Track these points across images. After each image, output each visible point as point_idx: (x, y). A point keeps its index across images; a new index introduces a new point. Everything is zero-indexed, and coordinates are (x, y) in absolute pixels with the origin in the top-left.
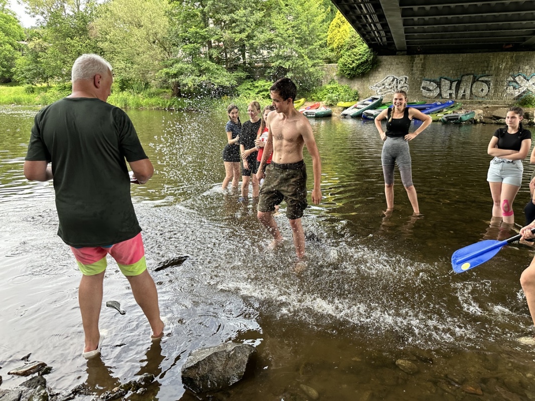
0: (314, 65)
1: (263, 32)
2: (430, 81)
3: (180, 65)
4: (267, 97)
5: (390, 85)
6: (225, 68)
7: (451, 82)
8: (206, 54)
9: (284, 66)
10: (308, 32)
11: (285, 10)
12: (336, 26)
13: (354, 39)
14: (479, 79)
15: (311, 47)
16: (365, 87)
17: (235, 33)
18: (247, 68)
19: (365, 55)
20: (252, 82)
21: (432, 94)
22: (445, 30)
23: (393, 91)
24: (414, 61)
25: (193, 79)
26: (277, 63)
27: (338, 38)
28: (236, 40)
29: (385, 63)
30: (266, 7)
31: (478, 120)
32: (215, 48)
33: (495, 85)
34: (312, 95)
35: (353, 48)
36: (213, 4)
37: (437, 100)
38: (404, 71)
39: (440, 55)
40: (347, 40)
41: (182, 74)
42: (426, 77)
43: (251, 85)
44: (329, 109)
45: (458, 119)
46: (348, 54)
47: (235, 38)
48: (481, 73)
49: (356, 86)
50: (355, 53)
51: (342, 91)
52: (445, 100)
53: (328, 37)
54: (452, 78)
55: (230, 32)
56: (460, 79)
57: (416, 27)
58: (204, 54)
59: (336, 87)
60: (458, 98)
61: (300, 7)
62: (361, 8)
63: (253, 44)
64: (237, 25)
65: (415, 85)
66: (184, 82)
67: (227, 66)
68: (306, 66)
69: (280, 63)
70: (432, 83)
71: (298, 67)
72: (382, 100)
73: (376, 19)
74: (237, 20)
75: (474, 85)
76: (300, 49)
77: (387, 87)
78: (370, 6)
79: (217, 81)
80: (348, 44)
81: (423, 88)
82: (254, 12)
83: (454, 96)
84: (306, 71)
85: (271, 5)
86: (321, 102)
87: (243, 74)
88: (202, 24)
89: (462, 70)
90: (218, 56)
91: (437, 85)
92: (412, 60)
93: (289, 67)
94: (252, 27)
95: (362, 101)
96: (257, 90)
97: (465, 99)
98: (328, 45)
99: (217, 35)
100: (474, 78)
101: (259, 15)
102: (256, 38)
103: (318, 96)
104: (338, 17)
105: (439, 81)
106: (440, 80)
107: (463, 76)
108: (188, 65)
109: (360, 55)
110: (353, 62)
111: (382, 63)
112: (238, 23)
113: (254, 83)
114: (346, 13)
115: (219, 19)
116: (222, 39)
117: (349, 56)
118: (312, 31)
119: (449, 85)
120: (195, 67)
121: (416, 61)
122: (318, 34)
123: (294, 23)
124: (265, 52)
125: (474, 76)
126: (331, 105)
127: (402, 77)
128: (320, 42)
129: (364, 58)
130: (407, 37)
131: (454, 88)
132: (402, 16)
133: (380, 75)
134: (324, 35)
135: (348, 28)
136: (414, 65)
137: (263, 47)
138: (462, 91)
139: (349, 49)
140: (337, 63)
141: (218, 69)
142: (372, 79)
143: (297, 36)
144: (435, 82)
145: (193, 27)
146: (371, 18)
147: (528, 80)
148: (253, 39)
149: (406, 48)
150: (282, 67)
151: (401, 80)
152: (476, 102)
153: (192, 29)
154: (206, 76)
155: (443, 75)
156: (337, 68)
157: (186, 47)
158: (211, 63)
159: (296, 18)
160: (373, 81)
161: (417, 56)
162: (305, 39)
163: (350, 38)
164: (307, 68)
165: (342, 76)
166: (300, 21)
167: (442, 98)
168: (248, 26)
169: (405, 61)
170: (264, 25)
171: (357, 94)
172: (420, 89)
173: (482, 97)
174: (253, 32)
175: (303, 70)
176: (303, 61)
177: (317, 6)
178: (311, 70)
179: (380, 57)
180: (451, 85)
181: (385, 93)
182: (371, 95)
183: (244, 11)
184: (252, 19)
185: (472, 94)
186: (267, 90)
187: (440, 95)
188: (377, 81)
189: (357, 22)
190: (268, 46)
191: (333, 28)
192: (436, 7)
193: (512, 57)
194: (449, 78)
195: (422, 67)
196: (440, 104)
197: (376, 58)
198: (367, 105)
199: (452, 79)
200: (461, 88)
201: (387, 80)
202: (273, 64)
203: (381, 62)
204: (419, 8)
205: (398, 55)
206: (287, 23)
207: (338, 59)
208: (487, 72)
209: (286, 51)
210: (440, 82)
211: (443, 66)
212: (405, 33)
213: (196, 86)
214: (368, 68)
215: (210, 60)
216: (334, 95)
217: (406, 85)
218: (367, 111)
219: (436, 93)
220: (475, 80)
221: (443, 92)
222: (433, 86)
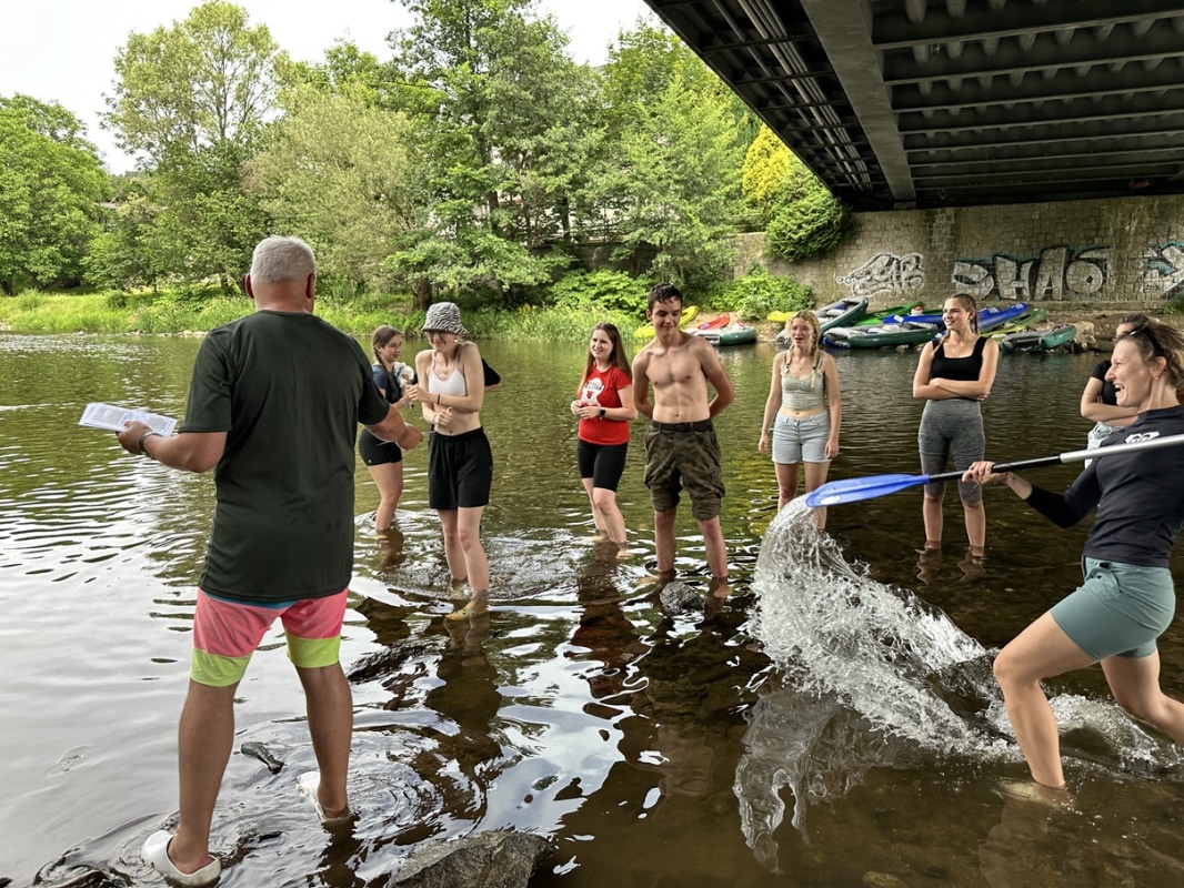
0: (714, 237)
1: (604, 172)
2: (972, 263)
3: (429, 244)
4: (614, 304)
5: (882, 273)
6: (526, 248)
7: (1020, 265)
8: (486, 219)
9: (649, 241)
10: (699, 168)
11: (651, 124)
12: (760, 154)
13: (799, 180)
14: (1084, 256)
15: (707, 199)
16: (828, 279)
17: (545, 174)
18: (573, 246)
19: (824, 212)
20: (583, 274)
21: (977, 291)
22: (997, 155)
23: (890, 286)
24: (934, 221)
25: (459, 273)
26: (636, 235)
27: (765, 178)
28: (548, 190)
29: (870, 227)
30: (610, 119)
31: (1085, 345)
32: (505, 207)
33: (1118, 268)
34: (712, 299)
35: (798, 199)
36: (498, 118)
37: (989, 304)
38: (912, 243)
39: (989, 207)
40: (786, 181)
41: (434, 262)
42: (963, 256)
43: (580, 281)
44: (750, 328)
45: (1037, 342)
46: (787, 210)
47: (546, 186)
48: (1083, 242)
49: (808, 278)
50: (802, 209)
51: (778, 289)
52: (1007, 302)
53: (745, 177)
54: (1021, 254)
55: (535, 173)
56: (1038, 258)
57: (932, 151)
58: (482, 220)
59: (765, 282)
60: (1037, 298)
61: (683, 118)
62: (810, 116)
63: (583, 196)
64: (550, 159)
65: (939, 276)
66: (440, 279)
67: (529, 243)
68: (695, 238)
69: (642, 235)
70: (976, 266)
71: (680, 242)
72: (866, 306)
73: (844, 136)
74: (549, 148)
75: (1071, 270)
76: (684, 204)
77: (878, 278)
78: (829, 111)
79: (508, 275)
80: (787, 189)
81: (956, 277)
82: (585, 131)
83: (1026, 293)
84: (697, 250)
85: (621, 115)
86: (731, 314)
87: (563, 260)
88: (477, 159)
89: (1041, 238)
90: (510, 225)
91: (988, 270)
92: (930, 220)
93: (661, 241)
94: (581, 162)
95: (822, 309)
96: (594, 292)
97: (1053, 300)
98: (744, 193)
99: (508, 179)
100: (1070, 253)
101: (595, 137)
102: (590, 184)
103: (726, 300)
104: (764, 135)
105: (991, 262)
106: (994, 259)
107: (1045, 249)
108: (447, 244)
109: (814, 211)
110: (800, 227)
111: (863, 228)
112: (552, 154)
113: (587, 276)
114: (778, 128)
115: (511, 147)
116: (518, 189)
117: (790, 214)
118: (709, 167)
119: (1014, 270)
120: (463, 247)
121: (937, 222)
122: (722, 171)
123: (669, 151)
124: (610, 213)
125: (1068, 250)
126: (754, 320)
127: (910, 256)
128: (727, 189)
129: (824, 219)
130: (914, 173)
131: (1025, 276)
132: (900, 130)
133: (859, 252)
134: (735, 174)
135: (786, 157)
136: (935, 230)
137: (604, 201)
138: (1045, 283)
139: (791, 201)
140: (764, 230)
141: (510, 251)
142: (842, 262)
143: (677, 177)
144: (983, 266)
145: (459, 164)
146: (833, 134)
148: (584, 187)
149: (915, 195)
150: (646, 242)
151: (908, 263)
152: (1077, 305)
153: (456, 169)
154: (485, 266)
155: (1000, 249)
156: (765, 240)
157: (442, 206)
158: (496, 239)
159: (673, 141)
160: (846, 266)
161: (939, 210)
162: (694, 183)
163: (792, 178)
164: (699, 244)
165: (775, 258)
166: (682, 146)
167: (1001, 299)
168: (573, 161)
169: (914, 222)
170: (608, 158)
171: (810, 294)
172: (950, 281)
173: (1091, 295)
174: (583, 171)
175: (691, 247)
176: (690, 228)
177: (718, 113)
178: (708, 247)
179: (858, 216)
180: (1019, 270)
181: (873, 292)
182: (842, 296)
183: (563, 129)
184: (581, 145)
185: (1068, 288)
186: (614, 291)
187: (996, 291)
188: (853, 266)
189: (805, 144)
190: (615, 200)
191: (754, 158)
192: (973, 108)
193: (1151, 208)
194: (1014, 254)
195: (952, 234)
196: (996, 311)
197: (850, 217)
198: (834, 316)
199: (1021, 257)
200: (1042, 276)
201: (877, 262)
202: (626, 238)
203: (861, 225)
204: (936, 111)
205: (897, 209)
206: (653, 150)
207: (766, 221)
208: (1096, 240)
209: (654, 209)
210: (994, 264)
211: (1000, 230)
212: (910, 163)
213: (464, 286)
214: (833, 239)
215: (493, 233)
216: (760, 297)
217: (918, 272)
218: (832, 330)
219: (986, 288)
220: (1072, 258)
221: (1001, 287)
222: (978, 273)
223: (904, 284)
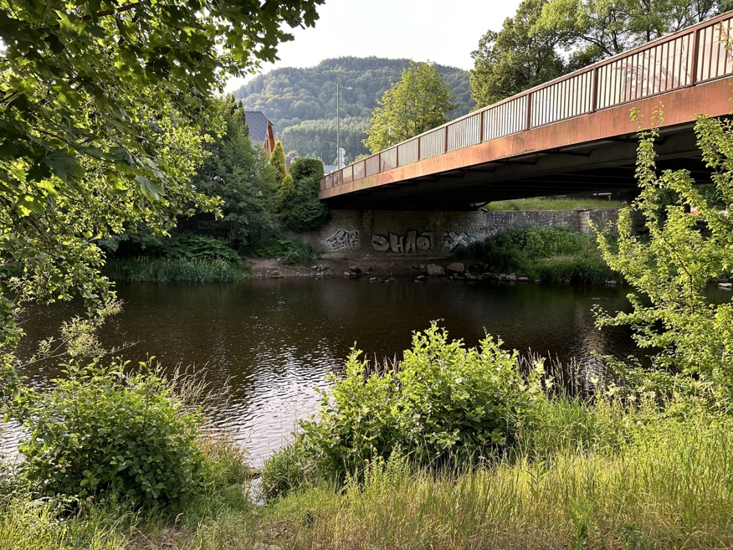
2: (380, 236)
5: (341, 239)
14: (422, 234)
16: (317, 241)
21: (382, 249)
23: (345, 245)
24: (363, 216)
33: (435, 240)
35: (305, 201)
38: (354, 225)
42: (376, 232)
46: (300, 207)
48: (422, 228)
49: (307, 239)
50: (309, 207)
52: (395, 254)
54: (400, 233)
56: (406, 234)
60: (406, 251)
65: (366, 240)
70: (382, 237)
75: (418, 240)
77: (339, 241)
80: (298, 196)
81: (374, 242)
83: (402, 250)
89: (407, 226)
91: (387, 239)
92: (361, 215)
97: (412, 253)
100: (417, 233)
105: (387, 236)
106: (389, 234)
107: (408, 231)
109: (315, 209)
110: (307, 216)
111: (334, 217)
117: (301, 209)
119: (397, 239)
121: (365, 216)
127: (353, 232)
129: (320, 213)
131: (401, 242)
133: (331, 229)
136: (363, 220)
138: (409, 245)
139: (301, 202)
142: (323, 234)
144: (384, 237)
147: (458, 236)
151: (353, 234)
152: (421, 255)
155: (391, 230)
160: (325, 235)
161: (365, 211)
165: (288, 229)
167: (392, 252)
169: (355, 216)
172: (371, 243)
173: (426, 251)
179: (334, 211)
180: (399, 239)
181: (338, 248)
182: (324, 250)
185: (417, 247)
187: (390, 249)
188: (328, 235)
193: (444, 216)
194: (396, 233)
195: (371, 222)
197: (330, 213)
200: (408, 242)
201: (339, 234)
208: (427, 228)
210: (389, 237)
211: (390, 222)
217: (357, 239)
219: (386, 247)
220: (418, 235)
221: (392, 247)
222: (383, 240)
223: (351, 244)
